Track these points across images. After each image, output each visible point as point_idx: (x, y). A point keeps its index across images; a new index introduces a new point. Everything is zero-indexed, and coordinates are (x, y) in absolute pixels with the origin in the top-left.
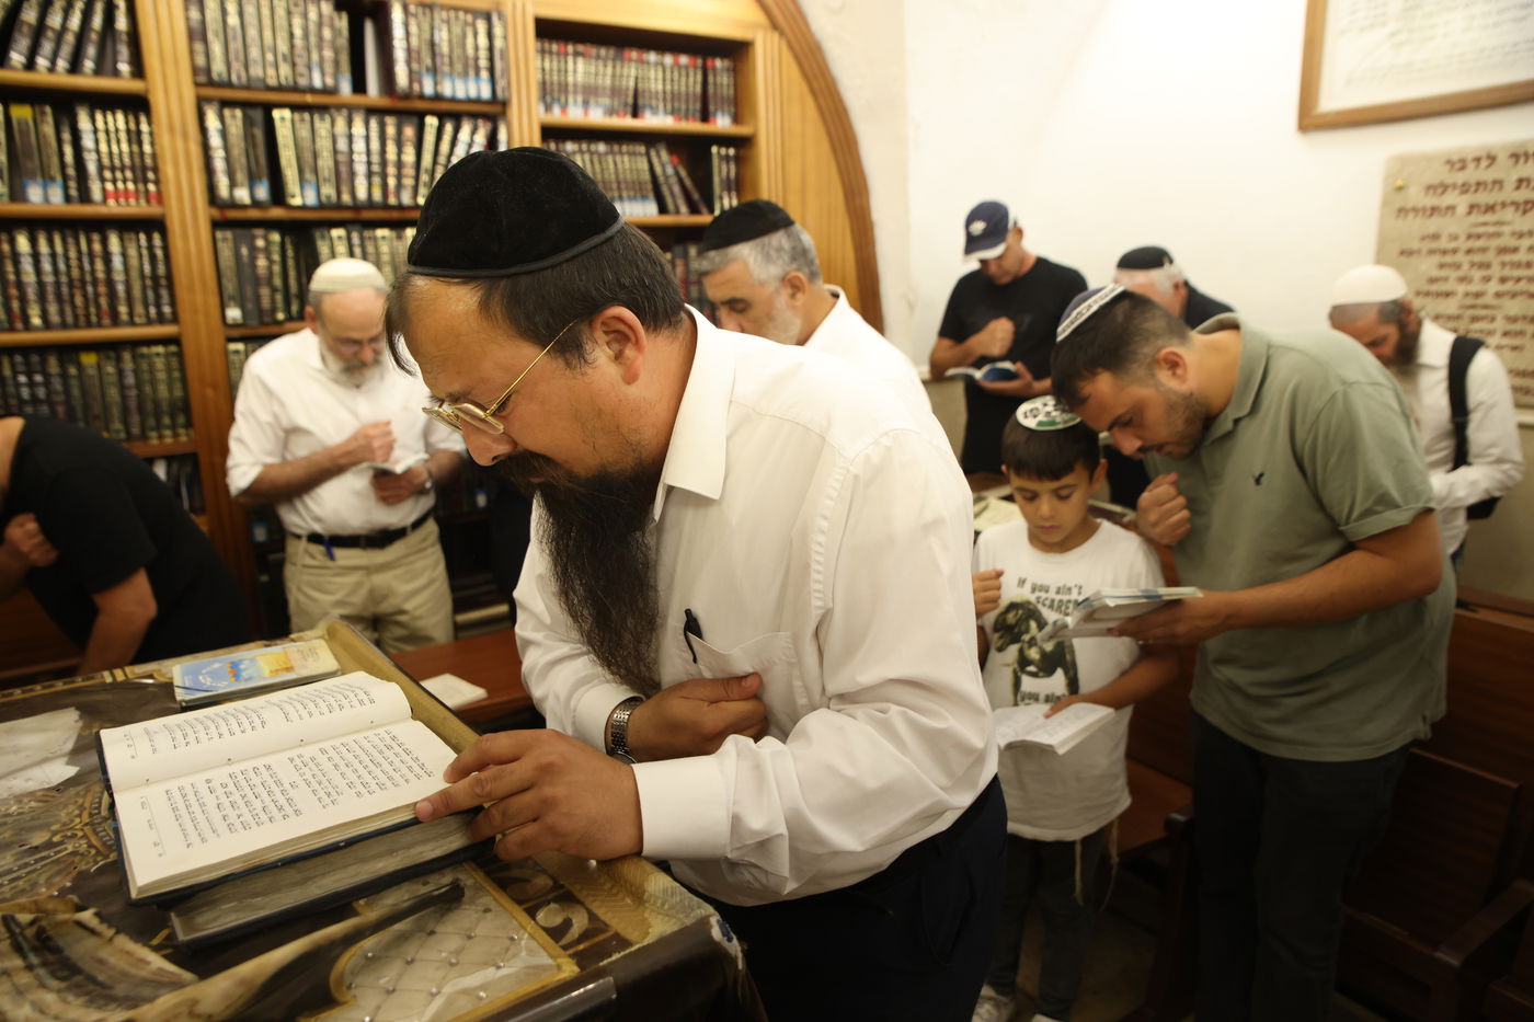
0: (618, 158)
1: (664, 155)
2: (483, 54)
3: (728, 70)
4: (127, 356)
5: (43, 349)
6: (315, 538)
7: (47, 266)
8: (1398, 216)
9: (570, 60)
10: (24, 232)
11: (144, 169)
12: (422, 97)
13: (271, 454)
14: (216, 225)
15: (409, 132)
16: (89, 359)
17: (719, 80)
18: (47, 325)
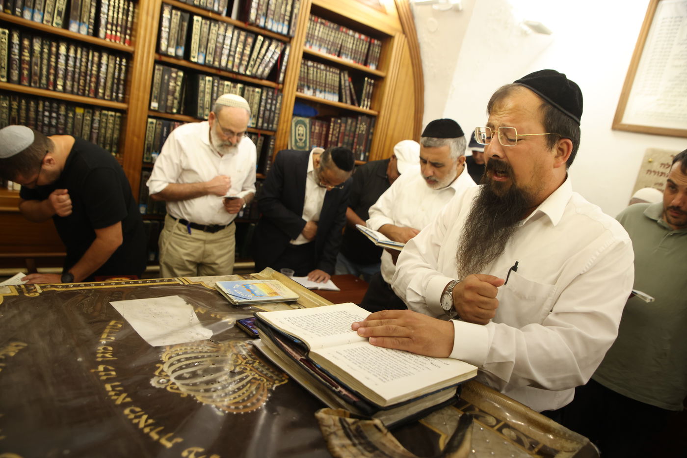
0: (328, 73)
1: (346, 76)
2: (288, 14)
3: (379, 46)
4: (97, 113)
5: (60, 101)
6: (183, 221)
7: (71, 63)
8: (647, 173)
9: (318, 25)
10: (64, 44)
11: (126, 28)
12: (258, 26)
13: (173, 178)
14: (157, 62)
15: (250, 40)
16: (79, 111)
17: (374, 49)
18: (65, 90)
